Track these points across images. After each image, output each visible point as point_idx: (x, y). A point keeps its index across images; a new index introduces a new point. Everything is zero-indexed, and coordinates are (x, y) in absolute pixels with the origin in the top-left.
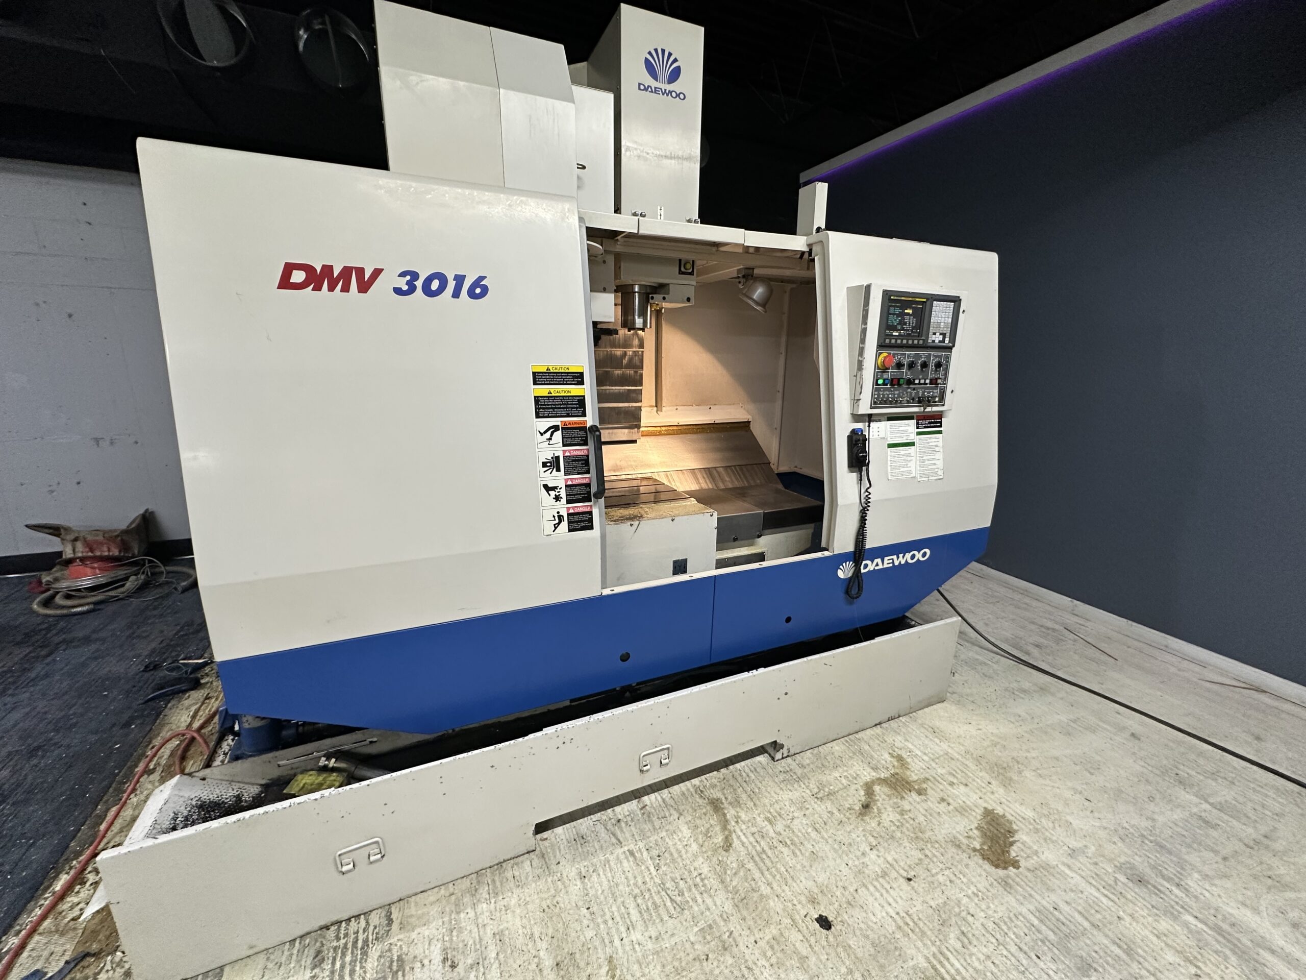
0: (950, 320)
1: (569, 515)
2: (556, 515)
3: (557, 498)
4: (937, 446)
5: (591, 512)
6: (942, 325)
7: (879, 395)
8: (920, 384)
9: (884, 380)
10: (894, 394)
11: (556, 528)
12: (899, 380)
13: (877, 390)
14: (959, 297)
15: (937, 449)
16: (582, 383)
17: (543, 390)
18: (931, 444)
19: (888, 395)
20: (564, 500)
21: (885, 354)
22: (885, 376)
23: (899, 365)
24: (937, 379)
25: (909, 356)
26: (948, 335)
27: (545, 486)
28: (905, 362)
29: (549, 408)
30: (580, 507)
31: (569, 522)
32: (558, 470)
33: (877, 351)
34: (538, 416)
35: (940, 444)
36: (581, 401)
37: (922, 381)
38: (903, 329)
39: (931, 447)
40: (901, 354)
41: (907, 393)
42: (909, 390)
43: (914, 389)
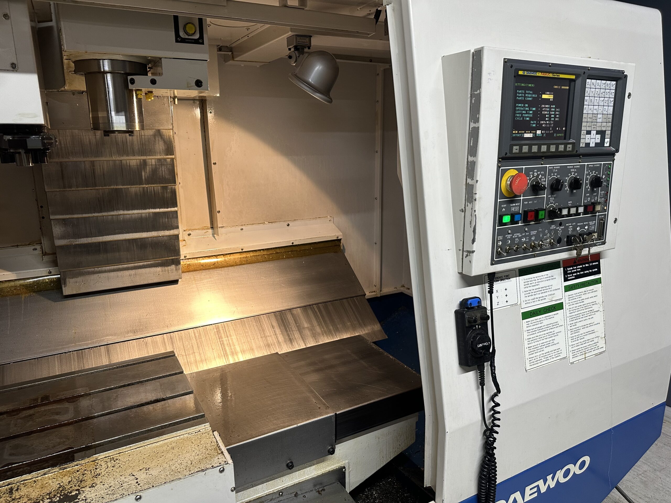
0: (611, 110)
4: (594, 303)
6: (600, 118)
7: (504, 241)
8: (569, 215)
9: (513, 216)
10: (530, 236)
12: (537, 212)
14: (623, 72)
15: (595, 308)
18: (586, 302)
19: (520, 238)
21: (512, 172)
22: (514, 208)
23: (536, 188)
24: (594, 205)
26: (608, 133)
28: (546, 181)
33: (498, 168)
35: (599, 299)
37: (573, 211)
38: (540, 128)
39: (586, 307)
40: (539, 169)
42: (553, 227)
43: (561, 224)
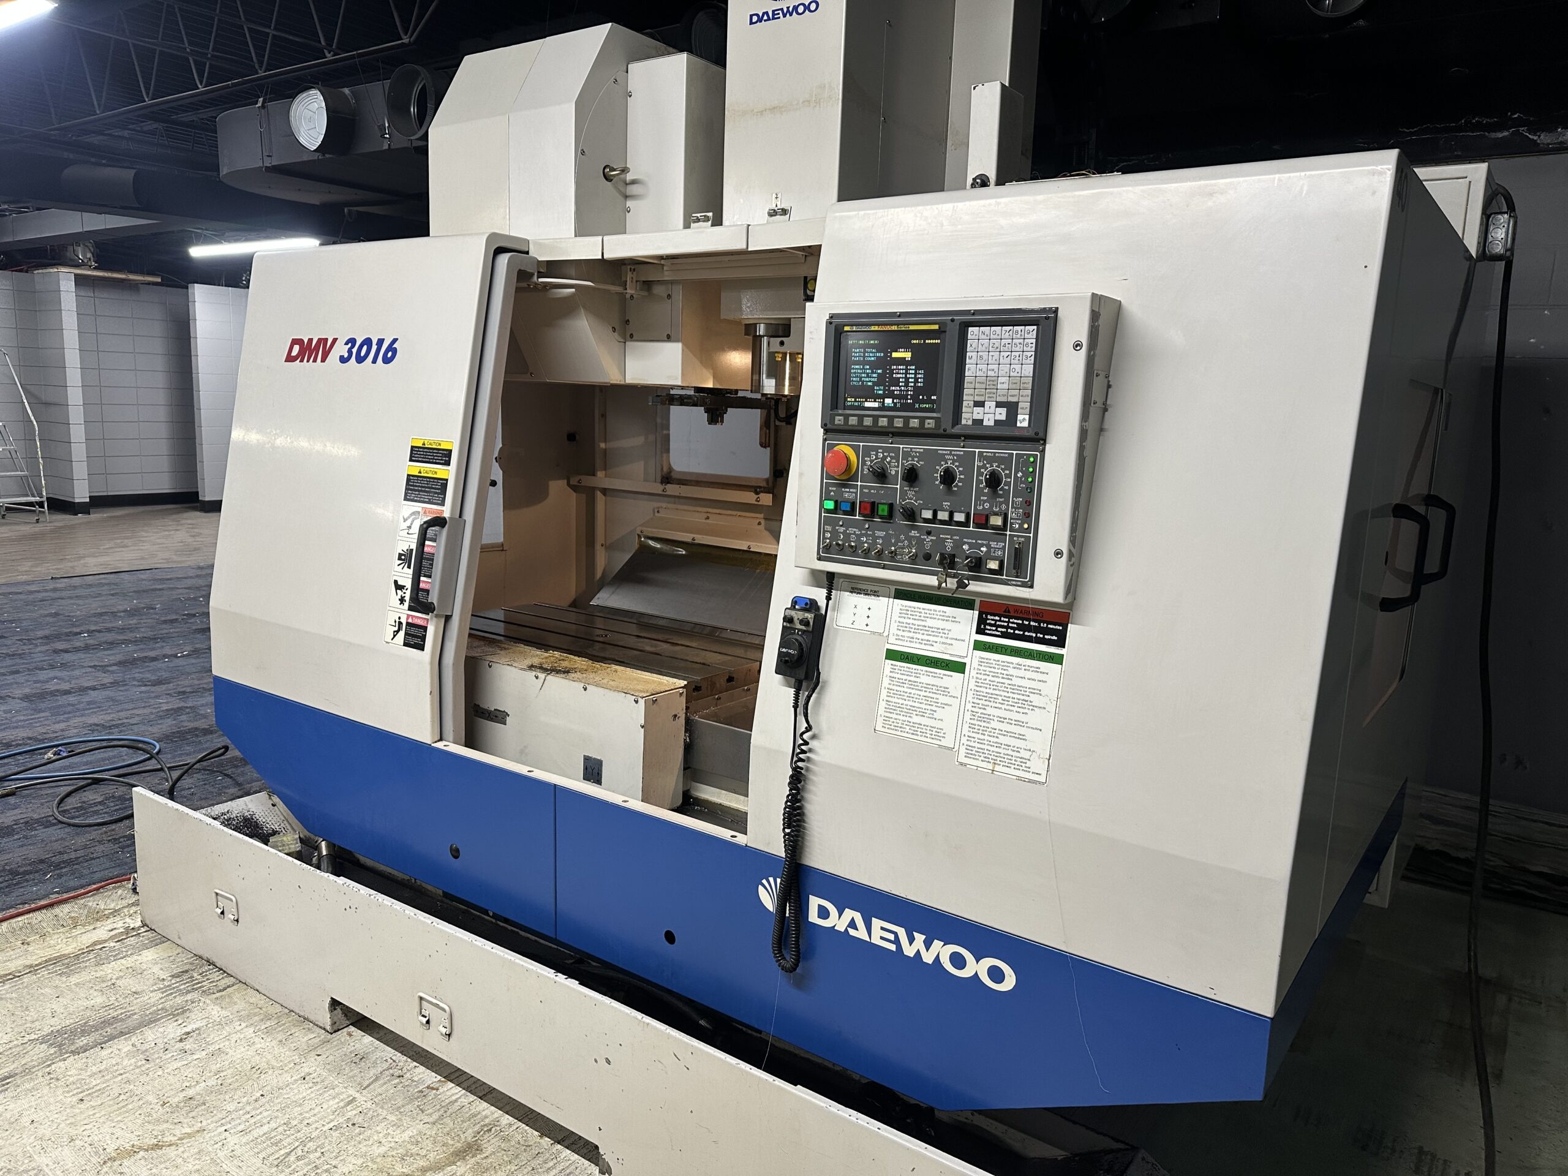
0: (1028, 369)
1: (408, 624)
2: (397, 620)
3: (402, 600)
5: (427, 627)
6: (1004, 383)
7: (836, 534)
8: (938, 521)
11: (394, 636)
13: (827, 521)
14: (1053, 310)
16: (448, 463)
17: (416, 468)
19: (859, 536)
20: (406, 604)
21: (842, 448)
22: (848, 494)
23: (881, 475)
25: (906, 455)
26: (1024, 407)
27: (396, 582)
28: (896, 470)
29: (416, 491)
30: (419, 617)
31: (406, 634)
32: (409, 567)
33: (825, 440)
34: (405, 499)
36: (444, 483)
38: (891, 395)
40: (885, 449)
41: (910, 539)
42: (914, 533)
43: (929, 533)
